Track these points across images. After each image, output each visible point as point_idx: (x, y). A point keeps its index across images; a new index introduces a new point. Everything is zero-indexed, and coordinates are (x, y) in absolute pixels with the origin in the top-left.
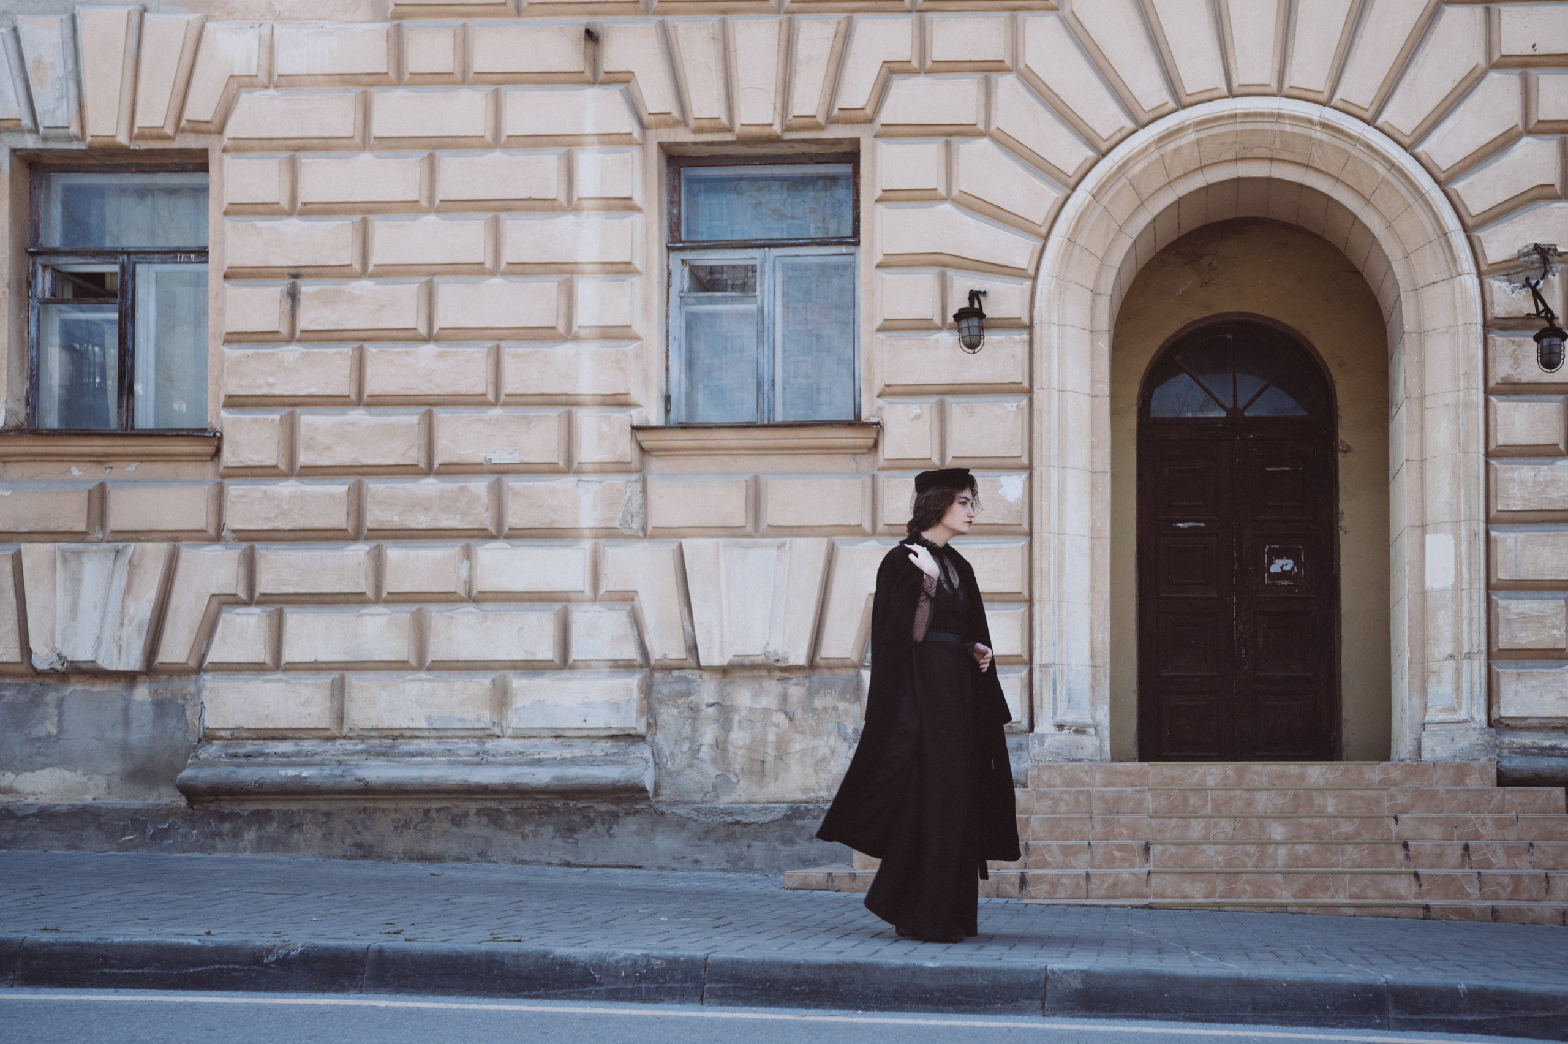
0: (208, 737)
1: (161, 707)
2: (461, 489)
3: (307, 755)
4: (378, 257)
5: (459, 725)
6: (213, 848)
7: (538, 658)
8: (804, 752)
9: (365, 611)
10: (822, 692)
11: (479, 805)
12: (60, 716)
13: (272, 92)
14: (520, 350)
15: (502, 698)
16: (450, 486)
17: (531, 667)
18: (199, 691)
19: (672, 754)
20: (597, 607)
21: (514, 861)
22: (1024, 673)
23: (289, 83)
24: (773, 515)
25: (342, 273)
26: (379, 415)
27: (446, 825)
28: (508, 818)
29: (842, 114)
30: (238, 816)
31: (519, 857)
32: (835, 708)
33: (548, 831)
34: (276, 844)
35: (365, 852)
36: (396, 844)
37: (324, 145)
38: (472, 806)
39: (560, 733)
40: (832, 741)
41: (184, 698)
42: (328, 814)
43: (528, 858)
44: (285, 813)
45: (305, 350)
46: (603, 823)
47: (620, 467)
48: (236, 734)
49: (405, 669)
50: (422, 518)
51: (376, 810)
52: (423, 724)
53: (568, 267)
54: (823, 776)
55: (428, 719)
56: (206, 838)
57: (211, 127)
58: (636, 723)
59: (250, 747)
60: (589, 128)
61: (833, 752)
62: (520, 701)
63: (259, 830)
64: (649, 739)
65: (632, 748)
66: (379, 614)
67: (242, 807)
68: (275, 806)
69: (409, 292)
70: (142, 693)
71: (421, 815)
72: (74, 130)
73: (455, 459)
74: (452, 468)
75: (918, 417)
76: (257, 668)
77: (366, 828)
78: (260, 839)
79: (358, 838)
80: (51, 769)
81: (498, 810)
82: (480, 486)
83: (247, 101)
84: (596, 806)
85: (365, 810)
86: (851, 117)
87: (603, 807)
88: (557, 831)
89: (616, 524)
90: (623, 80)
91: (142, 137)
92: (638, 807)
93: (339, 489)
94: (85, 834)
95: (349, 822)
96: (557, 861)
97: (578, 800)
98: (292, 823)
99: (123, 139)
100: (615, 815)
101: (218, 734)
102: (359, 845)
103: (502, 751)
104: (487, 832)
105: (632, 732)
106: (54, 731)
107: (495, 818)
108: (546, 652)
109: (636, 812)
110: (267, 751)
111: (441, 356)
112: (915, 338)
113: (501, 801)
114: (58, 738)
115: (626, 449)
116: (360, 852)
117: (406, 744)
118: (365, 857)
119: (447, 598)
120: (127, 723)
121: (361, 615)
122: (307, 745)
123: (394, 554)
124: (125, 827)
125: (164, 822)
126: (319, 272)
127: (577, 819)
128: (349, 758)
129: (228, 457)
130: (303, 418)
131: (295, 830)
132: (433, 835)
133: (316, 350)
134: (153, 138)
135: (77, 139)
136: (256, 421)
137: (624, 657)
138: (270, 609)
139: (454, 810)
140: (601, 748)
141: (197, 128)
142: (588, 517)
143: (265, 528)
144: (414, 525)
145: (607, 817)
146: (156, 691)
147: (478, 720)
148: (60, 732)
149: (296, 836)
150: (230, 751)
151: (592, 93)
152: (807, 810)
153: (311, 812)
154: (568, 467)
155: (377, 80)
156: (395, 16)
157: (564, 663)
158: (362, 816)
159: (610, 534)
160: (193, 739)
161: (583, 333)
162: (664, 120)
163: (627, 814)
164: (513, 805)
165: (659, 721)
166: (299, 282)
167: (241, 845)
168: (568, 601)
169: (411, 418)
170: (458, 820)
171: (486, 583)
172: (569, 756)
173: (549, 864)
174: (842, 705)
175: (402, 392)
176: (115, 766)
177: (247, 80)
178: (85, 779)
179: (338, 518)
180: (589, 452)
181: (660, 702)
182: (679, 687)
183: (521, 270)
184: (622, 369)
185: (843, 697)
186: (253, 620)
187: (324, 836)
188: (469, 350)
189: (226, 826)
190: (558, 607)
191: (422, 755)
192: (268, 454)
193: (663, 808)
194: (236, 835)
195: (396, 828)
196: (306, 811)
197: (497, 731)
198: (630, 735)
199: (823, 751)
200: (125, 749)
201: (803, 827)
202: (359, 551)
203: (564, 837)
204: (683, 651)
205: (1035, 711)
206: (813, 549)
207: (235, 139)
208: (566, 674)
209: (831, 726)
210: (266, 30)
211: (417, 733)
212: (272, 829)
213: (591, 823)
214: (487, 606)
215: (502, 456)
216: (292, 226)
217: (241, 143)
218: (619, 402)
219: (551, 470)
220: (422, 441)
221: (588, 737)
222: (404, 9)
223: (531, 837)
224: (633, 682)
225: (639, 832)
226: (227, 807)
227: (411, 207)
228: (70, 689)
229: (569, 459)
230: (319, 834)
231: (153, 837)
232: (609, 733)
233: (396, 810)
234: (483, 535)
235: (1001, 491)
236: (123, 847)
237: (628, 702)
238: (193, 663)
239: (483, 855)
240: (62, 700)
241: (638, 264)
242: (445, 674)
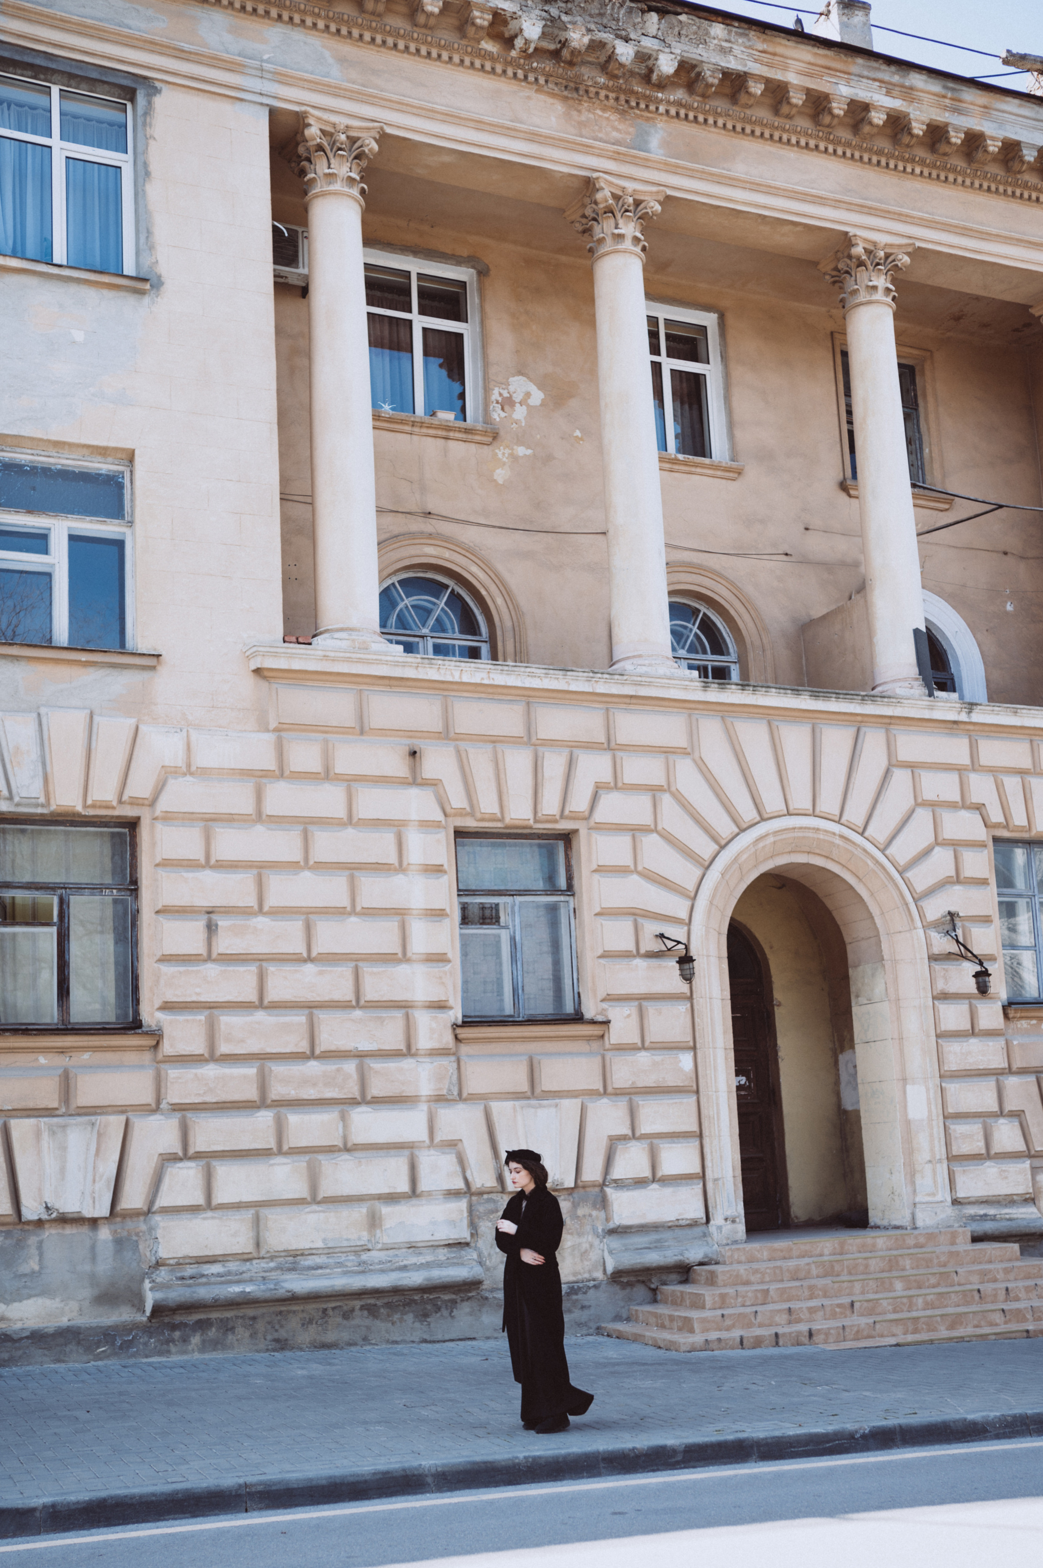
0: (159, 1264)
1: (119, 1243)
2: (338, 1070)
3: (237, 1275)
4: (271, 901)
5: (345, 1244)
6: (169, 1352)
7: (399, 1190)
8: (573, 1247)
9: (272, 1162)
10: (581, 1204)
11: (362, 1303)
12: (41, 1255)
13: (189, 778)
14: (375, 970)
15: (374, 1222)
16: (330, 1067)
17: (392, 1198)
18: (151, 1229)
19: (489, 1255)
20: (432, 1152)
21: (388, 1342)
22: (701, 1185)
23: (204, 773)
24: (547, 1083)
25: (245, 912)
26: (277, 1016)
27: (339, 1320)
28: (382, 1310)
29: (571, 814)
30: (185, 1325)
31: (391, 1339)
32: (590, 1215)
33: (409, 1318)
34: (215, 1345)
35: (282, 1345)
36: (305, 1337)
37: (230, 819)
38: (357, 1304)
39: (414, 1244)
40: (590, 1238)
41: (137, 1234)
42: (254, 1318)
43: (399, 1339)
44: (221, 1320)
45: (223, 968)
46: (447, 1309)
47: (445, 1052)
48: (181, 1261)
49: (302, 1204)
50: (312, 1091)
51: (289, 1312)
52: (320, 1244)
53: (402, 911)
54: (586, 1263)
55: (324, 1240)
56: (162, 1344)
57: (146, 802)
58: (464, 1234)
59: (189, 1271)
60: (414, 816)
61: (591, 1246)
62: (388, 1224)
63: (202, 1335)
64: (472, 1245)
65: (463, 1253)
66: (284, 1164)
67: (190, 1318)
68: (214, 1315)
69: (296, 927)
70: (104, 1233)
71: (320, 1313)
72: (42, 800)
73: (333, 1048)
74: (328, 1054)
75: (629, 1016)
76: (194, 1209)
77: (282, 1326)
78: (204, 1341)
79: (276, 1335)
80: (35, 1299)
81: (375, 1305)
82: (350, 1067)
83: (173, 785)
84: (442, 1296)
85: (281, 1312)
86: (574, 817)
87: (447, 1297)
88: (416, 1317)
89: (444, 1092)
90: (433, 784)
91: (93, 806)
92: (470, 1295)
93: (251, 1071)
94: (67, 1349)
95: (269, 1323)
96: (417, 1340)
97: (430, 1293)
98: (227, 1327)
99: (79, 808)
100: (454, 1302)
101: (168, 1262)
102: (277, 1341)
103: (376, 1261)
104: (368, 1322)
105: (463, 1241)
106: (37, 1268)
107: (372, 1311)
108: (404, 1186)
109: (469, 1298)
110: (206, 1273)
111: (321, 973)
112: (624, 962)
113: (378, 1298)
114: (40, 1273)
115: (448, 1039)
116: (278, 1346)
117: (305, 1260)
118: (282, 1349)
119: (330, 1150)
120: (94, 1258)
121: (272, 1165)
122: (233, 1266)
123: (294, 1119)
124: (99, 1342)
125: (129, 1335)
126: (229, 911)
127: (429, 1307)
128: (268, 1274)
129: (167, 1048)
130: (221, 1018)
131: (229, 1333)
132: (330, 1327)
133: (231, 968)
134: (100, 807)
135: (43, 806)
136: (187, 1021)
137: (457, 1187)
138: (203, 1162)
139: (345, 1308)
140: (442, 1254)
141: (135, 802)
142: (426, 1088)
143: (196, 1101)
144: (306, 1097)
145: (449, 1304)
146: (116, 1231)
147: (359, 1239)
148: (41, 1268)
149: (230, 1337)
150: (179, 1275)
151: (414, 791)
152: (579, 1288)
153: (242, 1317)
154: (408, 1051)
155: (265, 774)
156: (276, 730)
157: (414, 1193)
158: (279, 1318)
159: (440, 1099)
160: (145, 1267)
161: (414, 957)
162: (461, 813)
163: (462, 1301)
164: (386, 1300)
165: (479, 1231)
166: (214, 917)
167: (190, 1348)
168: (412, 1148)
169: (300, 1019)
170: (347, 1315)
171: (358, 1137)
172: (423, 1261)
173: (413, 1342)
174: (594, 1213)
175: (294, 999)
176: (86, 1293)
177: (173, 769)
178: (62, 1305)
179: (252, 1094)
180: (424, 1042)
181: (479, 1218)
182: (491, 1206)
183: (370, 913)
184: (443, 983)
185: (594, 1206)
186: (192, 1172)
187: (251, 1336)
188: (340, 969)
189: (177, 1334)
190: (407, 1152)
191: (321, 1268)
192: (198, 1047)
193: (487, 1294)
194: (185, 1340)
195: (303, 1325)
196: (237, 1317)
197: (370, 1247)
198: (460, 1243)
199: (585, 1246)
200: (93, 1278)
201: (577, 1300)
202: (265, 1118)
203: (420, 1321)
204: (495, 1181)
205: (710, 1209)
206: (571, 1106)
207: (166, 812)
208: (414, 1201)
209: (588, 1228)
210: (184, 733)
211: (314, 1251)
212: (212, 1333)
213: (438, 1309)
214: (358, 1154)
215: (365, 1045)
216: (208, 876)
217: (169, 815)
218: (440, 1006)
219: (396, 1054)
220: (307, 1036)
221: (432, 1246)
222: (285, 726)
223: (398, 1323)
224: (463, 1204)
225: (471, 1314)
226: (178, 1319)
227: (292, 867)
228: (47, 1234)
229: (409, 1047)
230: (247, 1334)
231: (121, 1348)
232: (447, 1242)
233: (303, 1311)
234: (353, 1102)
235: (680, 1065)
236: (98, 1358)
237: (461, 1220)
238: (145, 1209)
239: (365, 1339)
240: (41, 1243)
241: (448, 911)
242: (331, 1206)
